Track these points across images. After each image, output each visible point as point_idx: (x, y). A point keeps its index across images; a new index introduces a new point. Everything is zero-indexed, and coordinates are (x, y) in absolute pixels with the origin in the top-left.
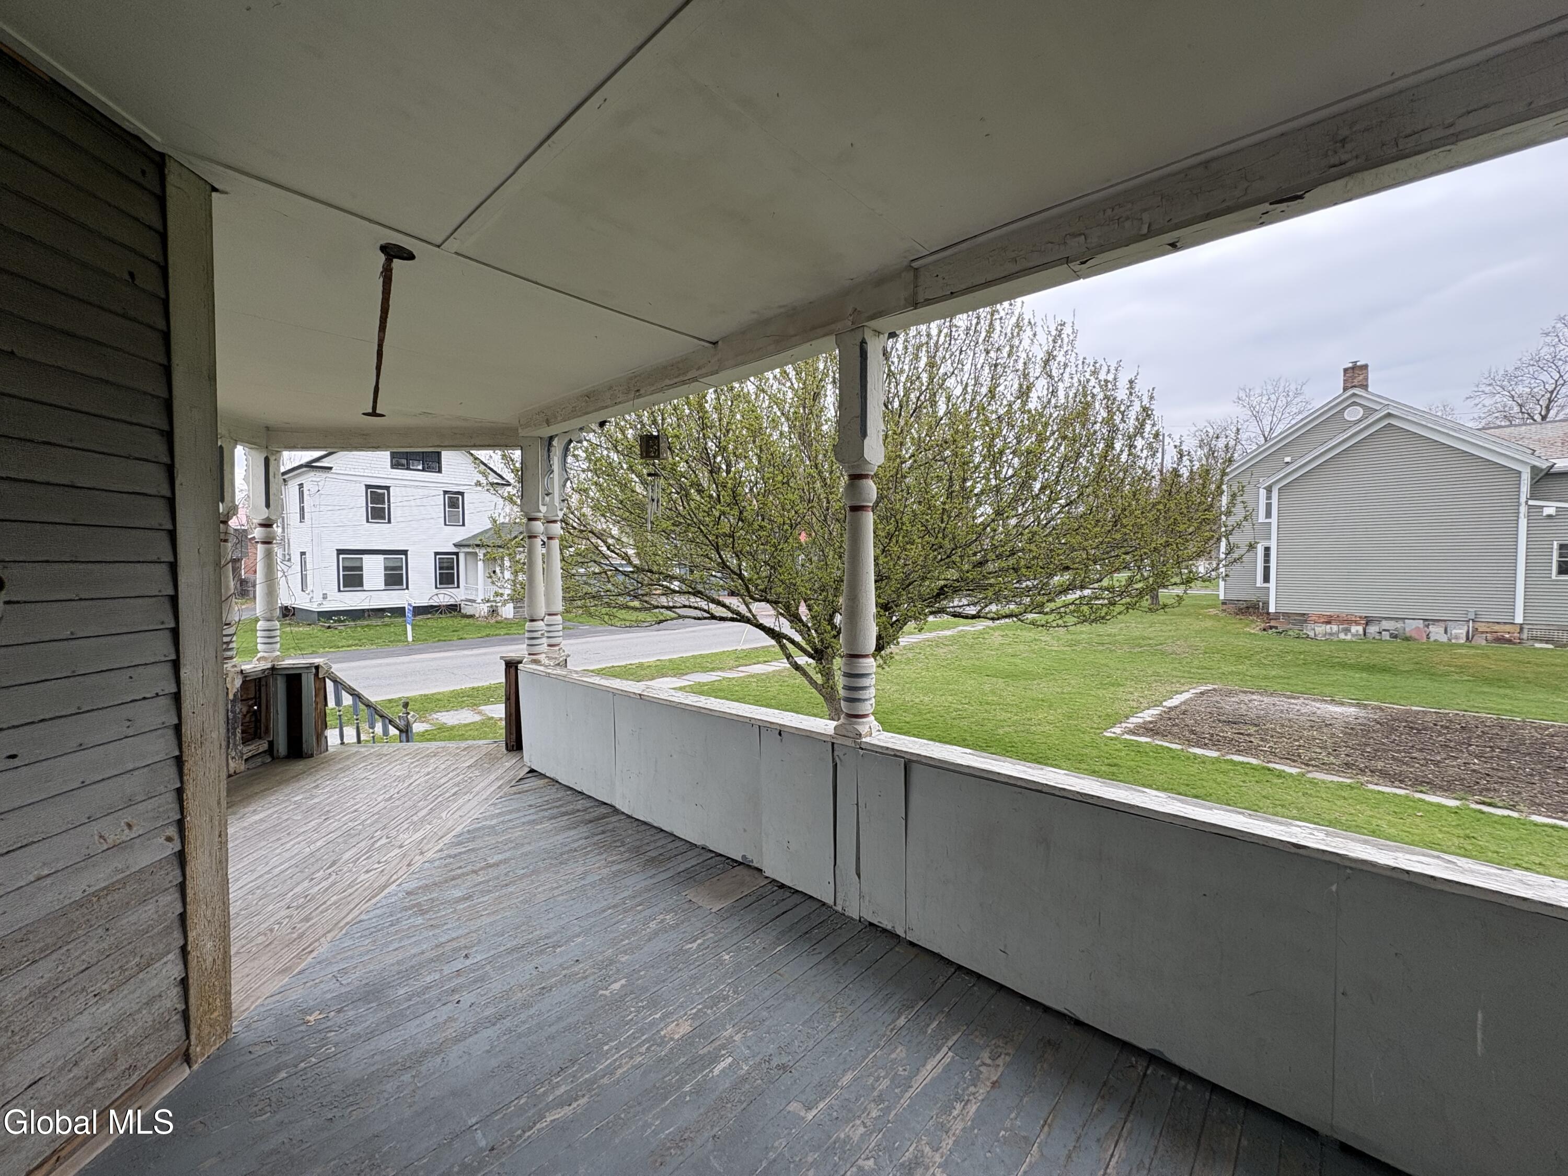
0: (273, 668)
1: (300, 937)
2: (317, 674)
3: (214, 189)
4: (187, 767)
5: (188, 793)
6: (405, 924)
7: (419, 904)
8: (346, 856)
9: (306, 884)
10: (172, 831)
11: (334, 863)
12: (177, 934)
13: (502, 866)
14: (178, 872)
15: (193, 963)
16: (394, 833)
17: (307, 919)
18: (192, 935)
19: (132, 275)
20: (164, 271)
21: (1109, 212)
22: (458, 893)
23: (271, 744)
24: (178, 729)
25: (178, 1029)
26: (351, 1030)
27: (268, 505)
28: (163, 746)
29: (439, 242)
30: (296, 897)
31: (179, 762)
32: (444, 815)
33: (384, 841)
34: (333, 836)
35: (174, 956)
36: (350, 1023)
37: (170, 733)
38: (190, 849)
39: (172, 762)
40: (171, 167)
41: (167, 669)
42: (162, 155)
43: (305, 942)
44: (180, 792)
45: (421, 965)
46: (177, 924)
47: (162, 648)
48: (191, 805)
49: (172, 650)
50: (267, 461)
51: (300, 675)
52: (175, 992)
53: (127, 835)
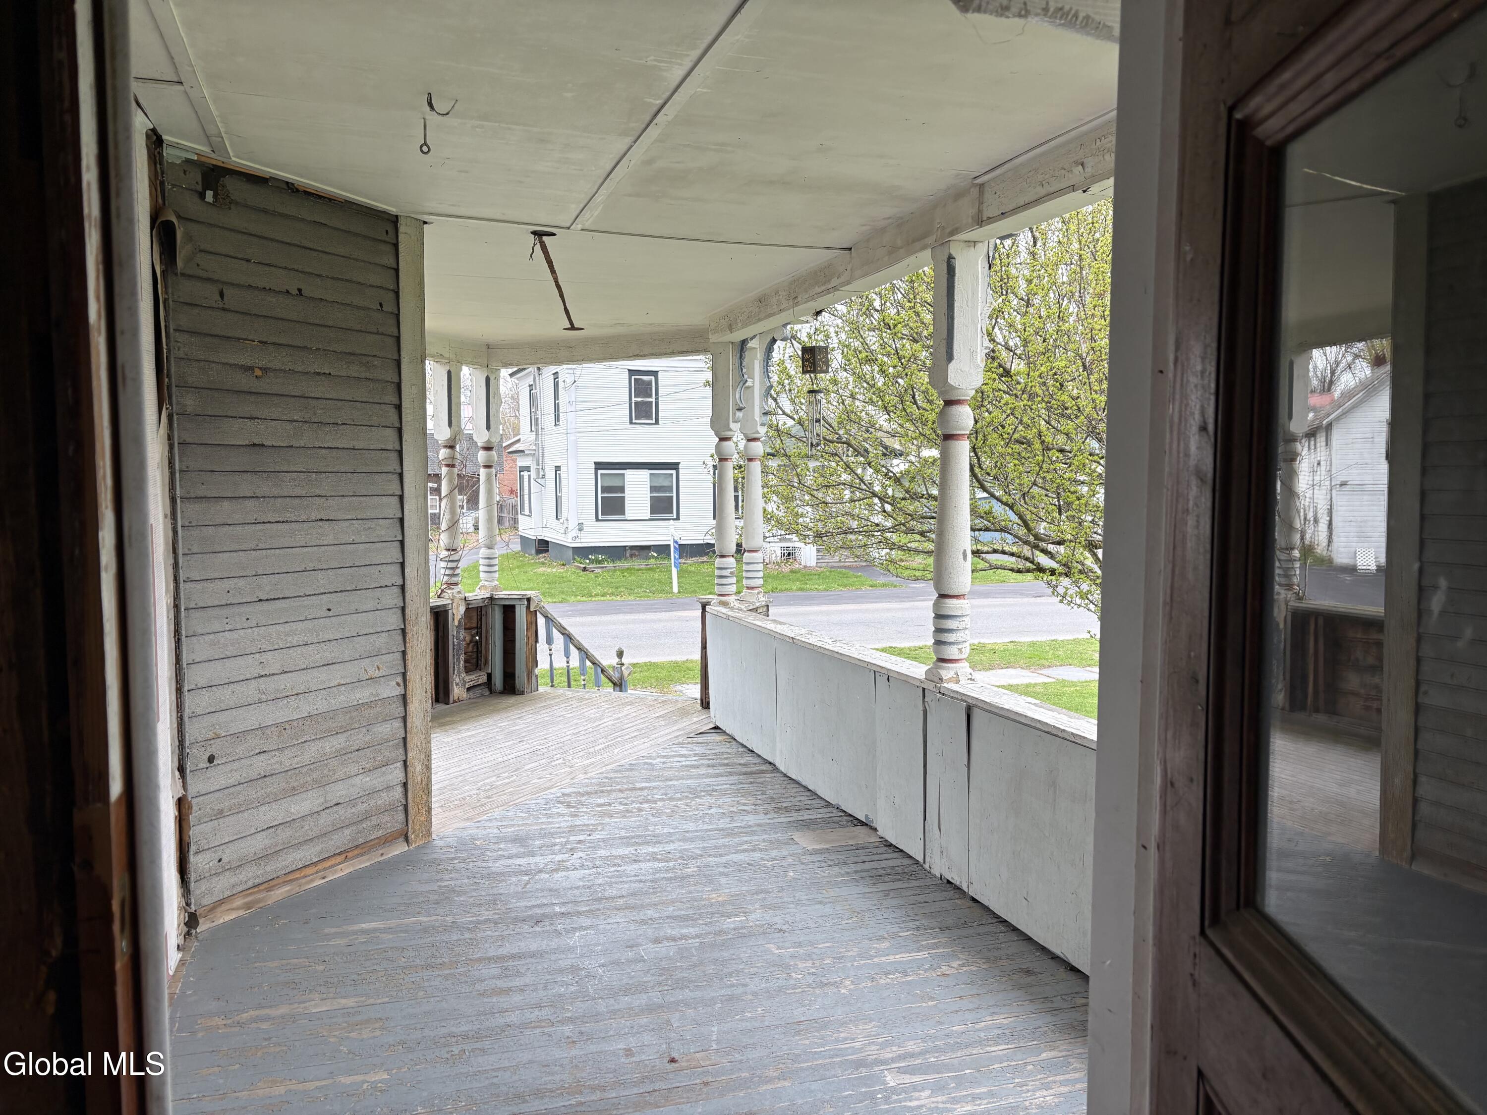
0: (491, 598)
1: (482, 805)
2: (528, 607)
3: (425, 223)
4: (408, 637)
5: (409, 656)
6: (554, 811)
7: (570, 802)
8: (527, 767)
9: (494, 779)
10: (399, 679)
11: (518, 769)
12: (401, 751)
13: (645, 792)
14: (402, 709)
15: (410, 775)
16: (570, 757)
17: (489, 797)
18: (410, 755)
19: (381, 305)
20: (397, 293)
21: (1098, 143)
22: (601, 801)
23: (489, 676)
24: (403, 609)
25: (401, 816)
26: (500, 853)
27: (488, 428)
28: (393, 620)
29: (568, 225)
30: (485, 785)
31: (404, 632)
32: (616, 751)
33: (560, 761)
34: (522, 753)
35: (399, 765)
36: (500, 849)
37: (399, 612)
38: (409, 694)
39: (400, 632)
40: (402, 221)
41: (397, 568)
42: (397, 216)
43: (484, 809)
44: (404, 653)
45: (556, 833)
46: (402, 744)
47: (394, 553)
48: (410, 664)
49: (401, 556)
50: (488, 379)
51: (513, 607)
52: (400, 789)
53: (377, 674)
